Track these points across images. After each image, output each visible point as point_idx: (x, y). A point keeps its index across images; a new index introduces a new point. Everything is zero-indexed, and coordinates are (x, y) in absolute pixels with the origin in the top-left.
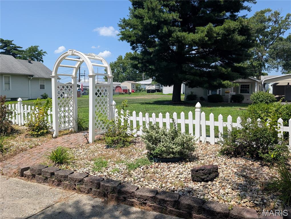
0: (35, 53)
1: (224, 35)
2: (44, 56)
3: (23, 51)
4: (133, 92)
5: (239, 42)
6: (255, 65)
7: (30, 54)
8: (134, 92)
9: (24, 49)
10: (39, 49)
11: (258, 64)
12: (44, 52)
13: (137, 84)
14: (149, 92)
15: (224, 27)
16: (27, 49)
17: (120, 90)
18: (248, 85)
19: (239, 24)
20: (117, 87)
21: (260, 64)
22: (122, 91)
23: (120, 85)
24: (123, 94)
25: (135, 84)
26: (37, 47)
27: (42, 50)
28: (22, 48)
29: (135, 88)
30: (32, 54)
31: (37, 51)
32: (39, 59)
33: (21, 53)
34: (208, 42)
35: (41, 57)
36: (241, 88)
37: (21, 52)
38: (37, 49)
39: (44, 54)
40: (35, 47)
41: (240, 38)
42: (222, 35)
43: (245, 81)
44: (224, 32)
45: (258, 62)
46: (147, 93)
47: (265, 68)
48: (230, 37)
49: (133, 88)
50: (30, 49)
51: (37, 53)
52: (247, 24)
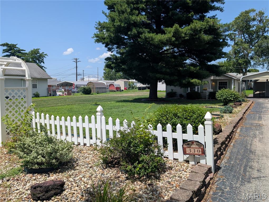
0: (37, 55)
1: (191, 35)
2: (45, 58)
3: (26, 54)
4: (125, 89)
5: (206, 41)
6: (241, 62)
7: (32, 57)
8: (127, 90)
9: (27, 52)
10: (41, 52)
11: (243, 61)
12: (46, 55)
13: (130, 81)
14: (140, 90)
15: (191, 27)
16: (30, 51)
17: (113, 88)
18: (226, 83)
19: (206, 24)
20: (110, 85)
21: (245, 62)
22: (115, 89)
23: (114, 83)
24: (115, 91)
25: (128, 82)
26: (39, 49)
27: (43, 53)
28: (25, 51)
29: (128, 86)
30: (34, 56)
31: (38, 54)
32: (40, 60)
33: (24, 56)
34: (176, 42)
35: (42, 59)
36: (219, 85)
37: (24, 54)
38: (39, 51)
39: (45, 56)
40: (37, 50)
41: (207, 37)
42: (189, 35)
43: (223, 79)
44: (191, 32)
45: (243, 59)
46: (139, 90)
47: (251, 65)
48: (197, 36)
49: (126, 86)
50: (32, 51)
51: (39, 55)
52: (212, 24)
